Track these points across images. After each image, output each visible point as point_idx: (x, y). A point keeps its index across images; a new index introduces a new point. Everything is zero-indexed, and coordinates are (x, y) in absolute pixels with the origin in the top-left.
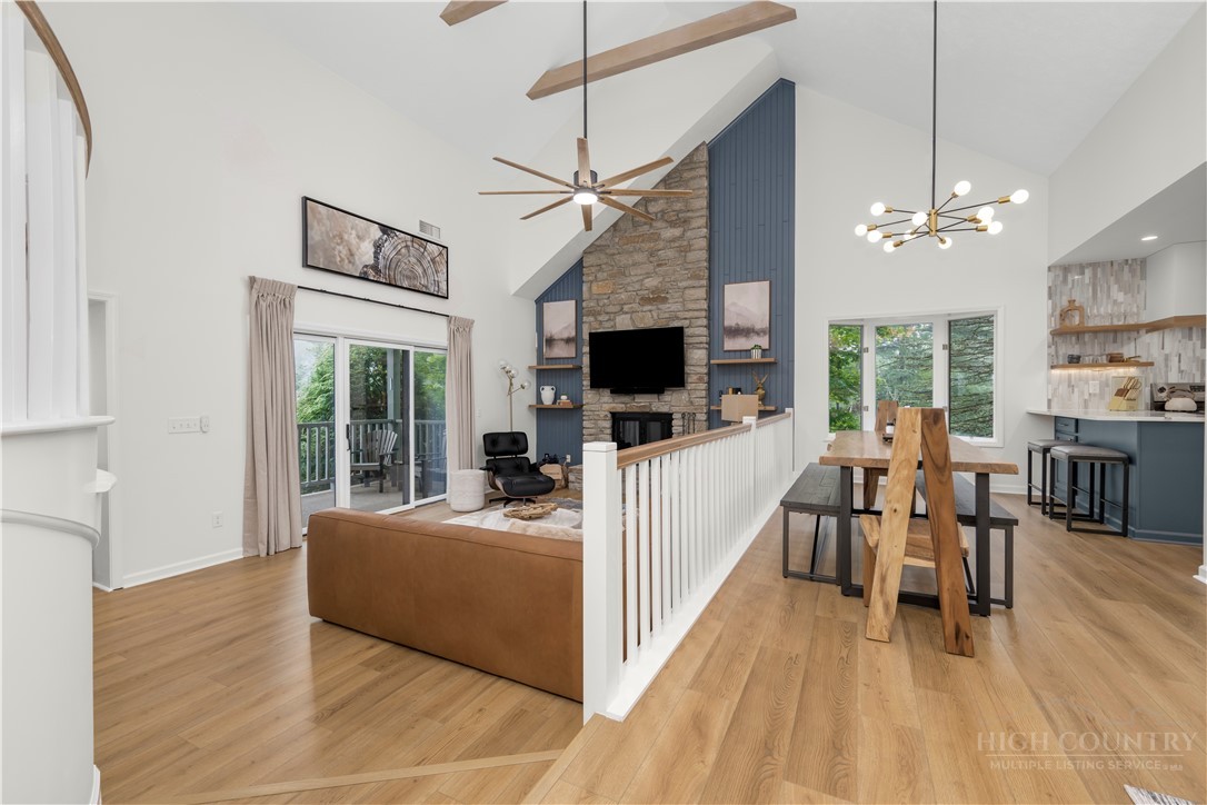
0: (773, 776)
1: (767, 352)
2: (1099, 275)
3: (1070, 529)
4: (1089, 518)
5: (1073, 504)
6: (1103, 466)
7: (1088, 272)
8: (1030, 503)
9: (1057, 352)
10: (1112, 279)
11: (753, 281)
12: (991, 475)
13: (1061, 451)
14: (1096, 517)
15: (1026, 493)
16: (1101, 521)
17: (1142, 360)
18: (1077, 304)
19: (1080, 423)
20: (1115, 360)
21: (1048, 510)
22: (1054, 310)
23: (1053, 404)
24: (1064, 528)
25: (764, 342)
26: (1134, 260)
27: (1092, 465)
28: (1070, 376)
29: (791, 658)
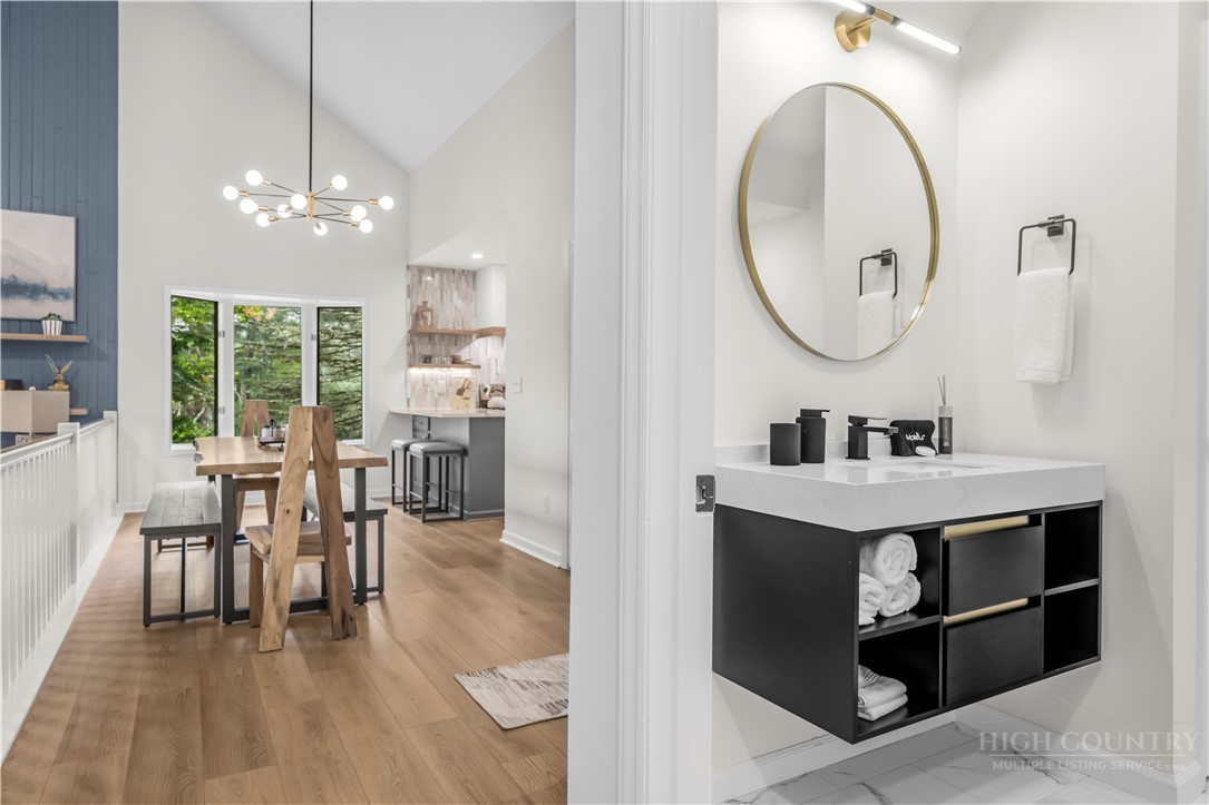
0: (193, 782)
1: (74, 327)
2: (445, 280)
3: (425, 521)
4: (437, 510)
5: (426, 499)
6: (448, 458)
7: (437, 275)
8: (394, 503)
9: (414, 351)
10: (454, 286)
11: (43, 211)
12: (367, 469)
13: (417, 448)
14: (443, 508)
15: (390, 495)
16: (446, 511)
17: (473, 363)
18: (429, 306)
19: (432, 420)
20: (456, 361)
21: (408, 508)
22: (412, 309)
23: (412, 403)
24: (420, 521)
25: (67, 310)
26: (468, 271)
27: (440, 458)
28: (424, 375)
29: (181, 694)
